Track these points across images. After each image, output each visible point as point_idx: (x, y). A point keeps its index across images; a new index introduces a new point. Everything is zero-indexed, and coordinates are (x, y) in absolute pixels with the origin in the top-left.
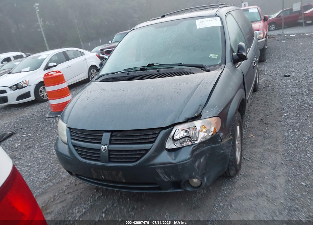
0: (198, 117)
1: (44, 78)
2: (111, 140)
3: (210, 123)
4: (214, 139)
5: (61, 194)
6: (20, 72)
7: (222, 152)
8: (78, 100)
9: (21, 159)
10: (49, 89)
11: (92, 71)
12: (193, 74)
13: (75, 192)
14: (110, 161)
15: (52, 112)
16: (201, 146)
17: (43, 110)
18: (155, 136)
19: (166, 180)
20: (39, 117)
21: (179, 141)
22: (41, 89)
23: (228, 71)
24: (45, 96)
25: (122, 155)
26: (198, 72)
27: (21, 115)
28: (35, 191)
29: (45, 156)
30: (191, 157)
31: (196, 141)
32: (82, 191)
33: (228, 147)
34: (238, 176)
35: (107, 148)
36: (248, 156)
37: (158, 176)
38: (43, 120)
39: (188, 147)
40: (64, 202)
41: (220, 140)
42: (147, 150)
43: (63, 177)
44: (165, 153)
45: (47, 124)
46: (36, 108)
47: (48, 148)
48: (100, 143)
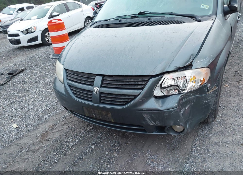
0: (189, 67)
1: (48, 25)
2: (102, 83)
3: (200, 73)
4: (201, 90)
5: (59, 124)
6: (30, 19)
7: (207, 101)
8: (73, 44)
9: (29, 91)
10: (52, 34)
11: (88, 21)
12: (185, 23)
13: (70, 123)
14: (101, 103)
15: (54, 53)
16: (188, 96)
17: (48, 52)
18: (144, 83)
19: (151, 124)
20: (44, 57)
21: (166, 89)
22: (46, 34)
23: (219, 22)
24: (49, 40)
25: (112, 98)
26: (189, 22)
27: (31, 55)
28: (39, 119)
29: (48, 90)
30: (178, 106)
31: (184, 90)
32: (76, 123)
33: (212, 97)
34: (214, 123)
35: (98, 90)
36: (223, 105)
37: (145, 120)
38: (47, 60)
39: (176, 96)
40: (61, 131)
41: (207, 91)
42: (136, 96)
43: (61, 109)
44: (153, 99)
45: (50, 64)
46: (42, 50)
47: (50, 84)
48: (93, 85)
